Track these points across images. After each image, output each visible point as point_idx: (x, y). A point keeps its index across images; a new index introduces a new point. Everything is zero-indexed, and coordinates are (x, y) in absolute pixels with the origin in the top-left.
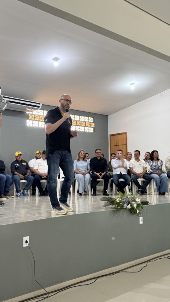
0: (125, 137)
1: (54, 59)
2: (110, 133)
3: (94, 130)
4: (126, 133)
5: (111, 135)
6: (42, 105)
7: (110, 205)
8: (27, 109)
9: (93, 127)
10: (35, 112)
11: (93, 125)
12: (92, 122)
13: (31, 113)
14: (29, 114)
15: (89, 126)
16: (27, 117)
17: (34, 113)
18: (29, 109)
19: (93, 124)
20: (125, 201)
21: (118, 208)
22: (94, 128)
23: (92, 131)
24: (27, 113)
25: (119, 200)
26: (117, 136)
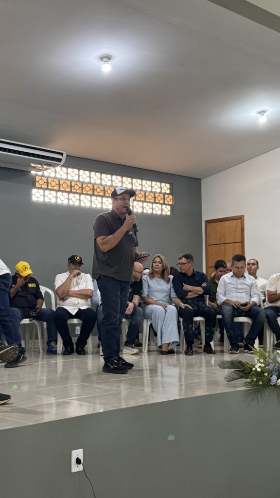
0: (239, 224)
1: (102, 59)
2: (206, 217)
3: (172, 210)
4: (241, 218)
5: (207, 222)
6: (67, 156)
7: (242, 377)
8: (32, 165)
9: (171, 203)
10: (50, 172)
11: (169, 199)
12: (168, 194)
13: (40, 173)
14: (36, 175)
15: (162, 202)
16: (33, 183)
17: (46, 173)
18: (36, 166)
19: (171, 197)
20: (273, 368)
21: (258, 385)
22: (172, 206)
23: (169, 213)
24: (33, 172)
25: (260, 367)
26: (222, 223)
